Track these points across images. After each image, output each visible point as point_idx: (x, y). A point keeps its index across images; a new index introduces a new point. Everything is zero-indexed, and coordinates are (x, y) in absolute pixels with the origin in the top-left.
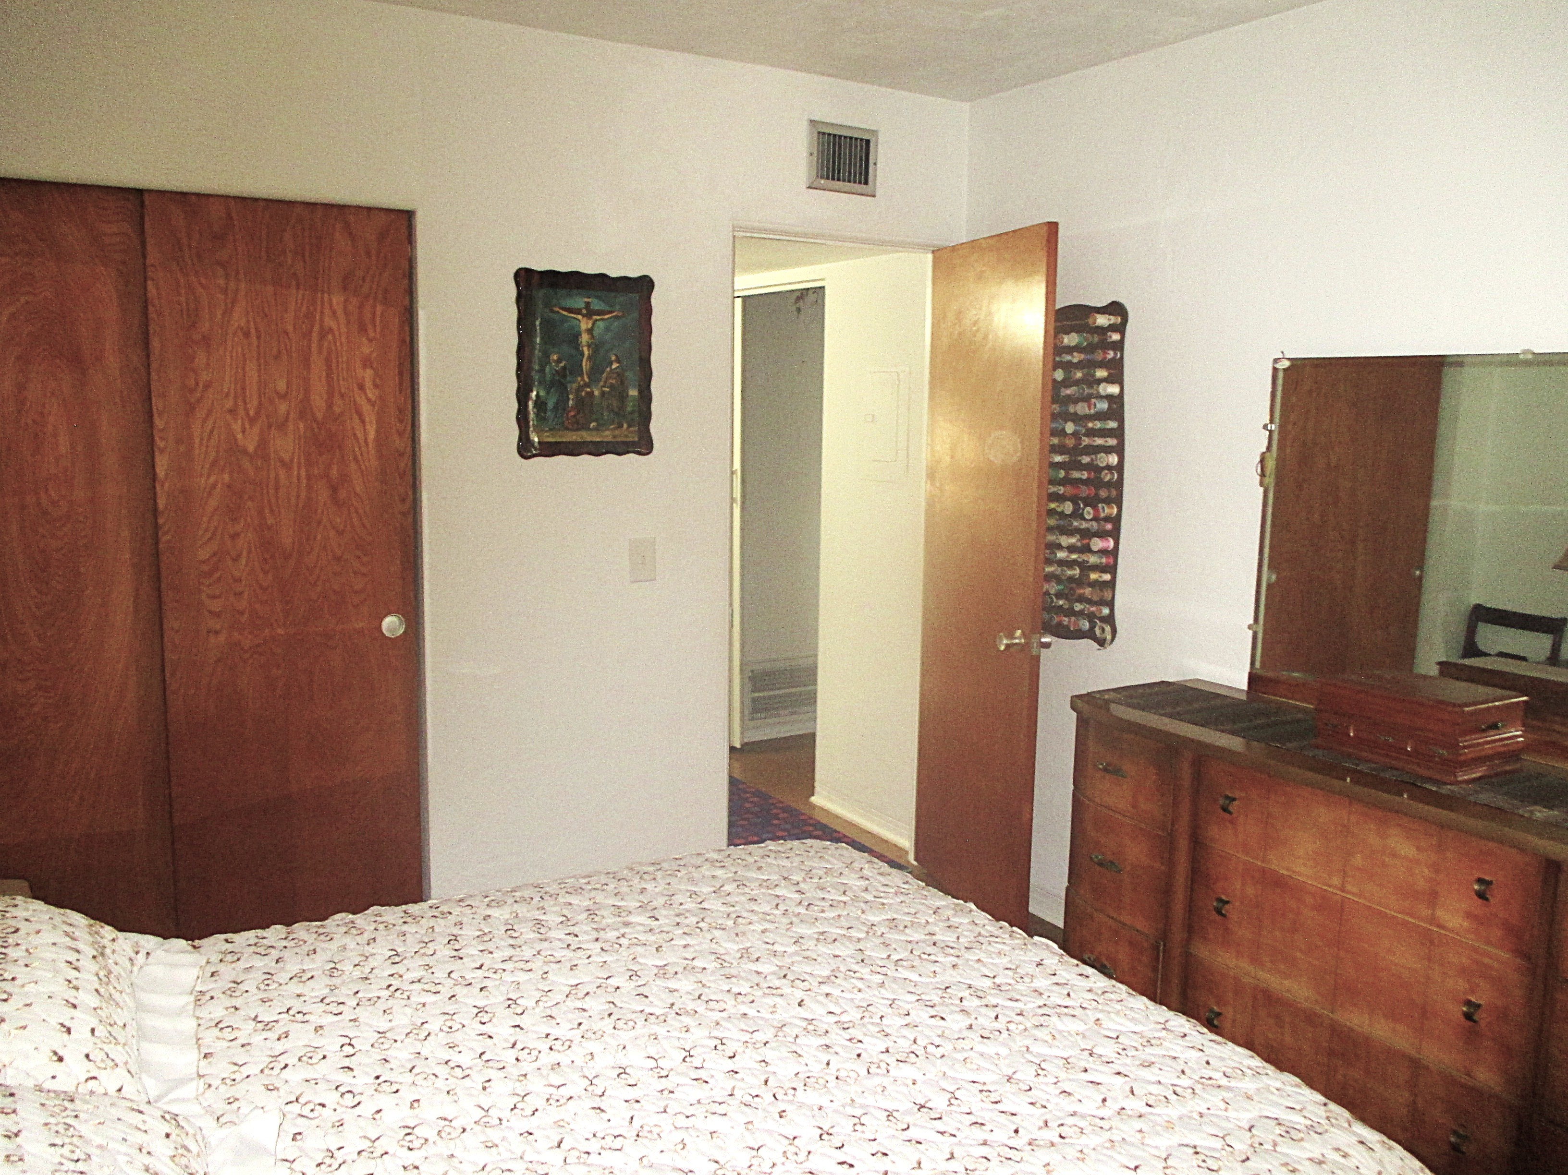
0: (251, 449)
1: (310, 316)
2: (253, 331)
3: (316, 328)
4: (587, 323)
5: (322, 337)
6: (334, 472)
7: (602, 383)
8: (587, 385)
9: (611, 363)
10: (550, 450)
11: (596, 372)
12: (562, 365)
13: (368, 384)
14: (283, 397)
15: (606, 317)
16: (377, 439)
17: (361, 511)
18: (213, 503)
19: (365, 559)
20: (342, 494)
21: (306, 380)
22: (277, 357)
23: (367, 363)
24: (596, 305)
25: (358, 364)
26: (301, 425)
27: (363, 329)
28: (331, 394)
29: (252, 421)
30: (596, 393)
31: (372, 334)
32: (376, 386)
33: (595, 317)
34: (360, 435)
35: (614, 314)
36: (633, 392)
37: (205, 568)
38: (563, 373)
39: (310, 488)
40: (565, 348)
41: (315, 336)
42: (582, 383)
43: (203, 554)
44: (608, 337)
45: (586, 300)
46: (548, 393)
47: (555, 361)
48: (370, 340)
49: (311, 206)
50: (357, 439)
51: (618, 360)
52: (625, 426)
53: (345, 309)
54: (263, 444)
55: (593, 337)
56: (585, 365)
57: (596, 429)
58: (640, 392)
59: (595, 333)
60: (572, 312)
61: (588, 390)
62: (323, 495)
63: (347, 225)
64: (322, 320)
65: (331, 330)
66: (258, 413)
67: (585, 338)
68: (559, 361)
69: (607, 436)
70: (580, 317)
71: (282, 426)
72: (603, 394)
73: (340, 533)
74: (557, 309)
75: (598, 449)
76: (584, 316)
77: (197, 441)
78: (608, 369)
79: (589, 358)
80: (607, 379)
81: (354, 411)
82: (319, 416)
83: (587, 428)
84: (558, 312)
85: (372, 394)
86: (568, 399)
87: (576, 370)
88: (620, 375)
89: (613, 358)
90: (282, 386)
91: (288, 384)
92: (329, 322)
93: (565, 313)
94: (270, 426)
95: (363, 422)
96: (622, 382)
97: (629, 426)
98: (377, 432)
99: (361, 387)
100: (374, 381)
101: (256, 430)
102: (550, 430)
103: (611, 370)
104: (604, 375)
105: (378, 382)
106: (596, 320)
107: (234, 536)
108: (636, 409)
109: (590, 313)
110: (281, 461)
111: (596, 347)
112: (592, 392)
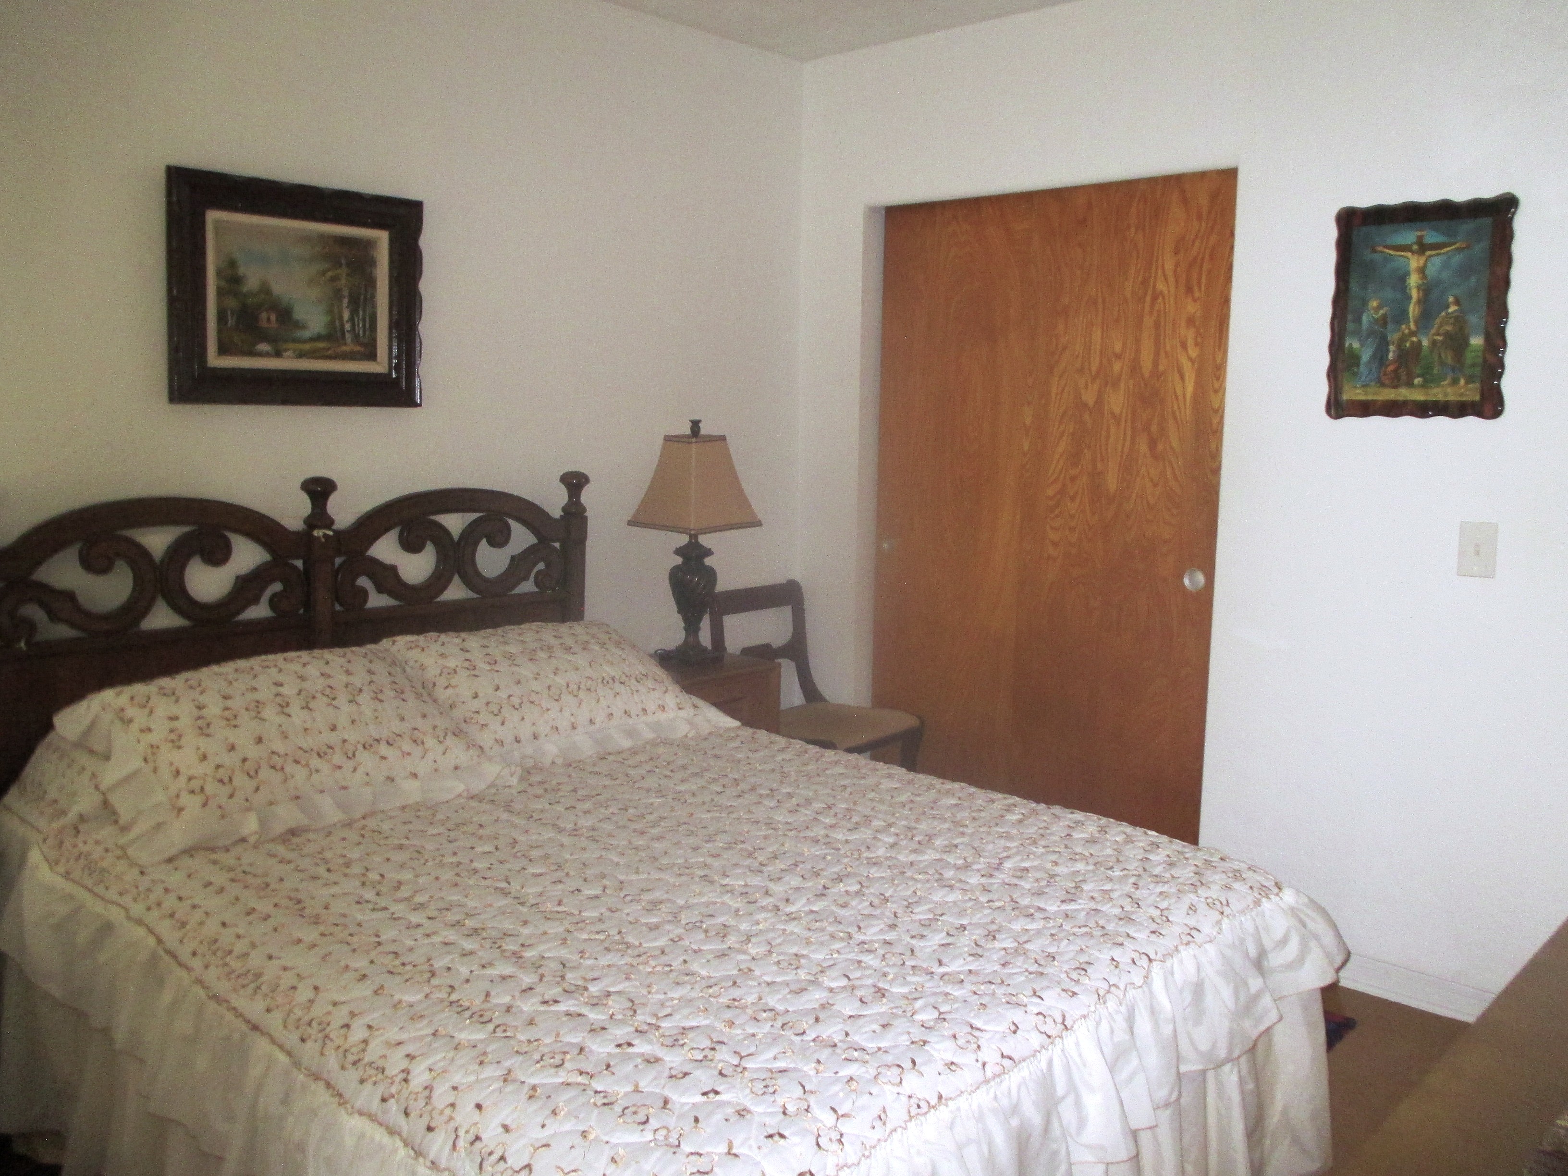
0: (1091, 403)
1: (1145, 282)
2: (1100, 300)
3: (1150, 292)
4: (1418, 260)
5: (1155, 298)
6: (1154, 428)
7: (1433, 331)
8: (1412, 334)
9: (1448, 307)
10: (1365, 409)
11: (1426, 317)
12: (1382, 312)
13: (1190, 342)
14: (1118, 357)
15: (1445, 250)
16: (1195, 397)
17: (1175, 466)
18: (1060, 449)
19: (1175, 511)
20: (1160, 447)
21: (1138, 341)
22: (1117, 321)
23: (1191, 321)
24: (1431, 237)
25: (1183, 324)
26: (1131, 382)
27: (1189, 290)
28: (1157, 354)
29: (1094, 379)
30: (1425, 343)
31: (1197, 294)
32: (1196, 344)
33: (1428, 253)
34: (1179, 392)
35: (1458, 245)
36: (1477, 341)
37: (1051, 503)
38: (1384, 321)
39: (1133, 442)
40: (1389, 294)
41: (1148, 299)
42: (1407, 331)
43: (1050, 492)
44: (1445, 275)
45: (1419, 233)
46: (1362, 345)
47: (1374, 308)
48: (1195, 300)
49: (1152, 181)
50: (1177, 398)
51: (1457, 302)
52: (1462, 382)
53: (1175, 271)
54: (1099, 401)
55: (1424, 277)
56: (1413, 310)
57: (1423, 386)
58: (1488, 338)
59: (1427, 272)
60: (1398, 251)
61: (1415, 339)
62: (1143, 447)
63: (1183, 191)
64: (1154, 286)
65: (1161, 293)
66: (1098, 373)
67: (1414, 280)
68: (1380, 307)
69: (1437, 394)
70: (1409, 254)
71: (1115, 384)
72: (1434, 343)
73: (1155, 485)
74: (1380, 249)
75: (1423, 410)
76: (1413, 252)
77: (1054, 397)
78: (1443, 314)
79: (1419, 301)
80: (1441, 326)
81: (1176, 369)
82: (1147, 374)
83: (1410, 384)
84: (1382, 252)
85: (1193, 352)
86: (1388, 351)
87: (1401, 316)
88: (1459, 320)
89: (1451, 299)
90: (1118, 348)
91: (1124, 344)
92: (1161, 286)
93: (1391, 252)
94: (1106, 384)
95: (1182, 377)
96: (1461, 329)
97: (1467, 383)
98: (1195, 389)
99: (1184, 346)
100: (1196, 339)
101: (1096, 387)
102: (1363, 386)
103: (1447, 314)
104: (1438, 321)
105: (1199, 339)
106: (1430, 256)
107: (1073, 479)
108: (1480, 360)
109: (1422, 248)
110: (1112, 413)
111: (1426, 289)
112: (1420, 342)
